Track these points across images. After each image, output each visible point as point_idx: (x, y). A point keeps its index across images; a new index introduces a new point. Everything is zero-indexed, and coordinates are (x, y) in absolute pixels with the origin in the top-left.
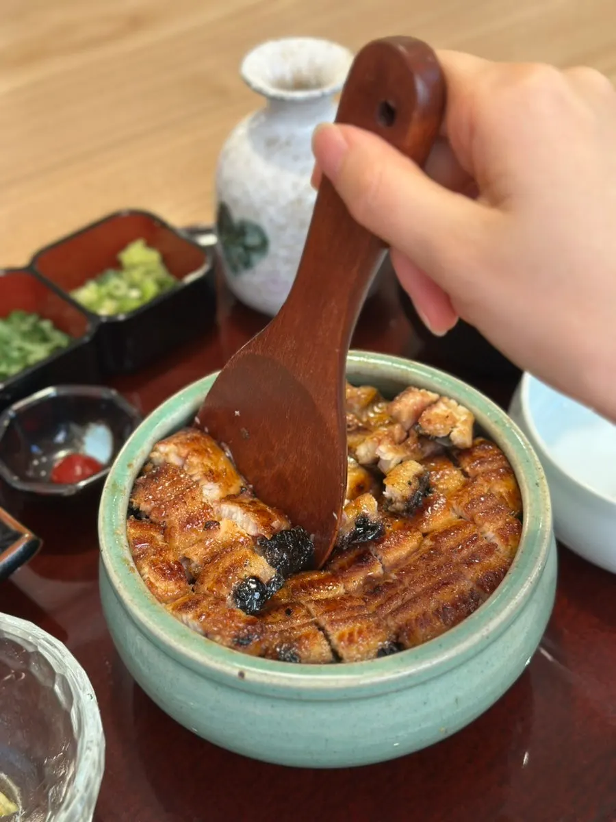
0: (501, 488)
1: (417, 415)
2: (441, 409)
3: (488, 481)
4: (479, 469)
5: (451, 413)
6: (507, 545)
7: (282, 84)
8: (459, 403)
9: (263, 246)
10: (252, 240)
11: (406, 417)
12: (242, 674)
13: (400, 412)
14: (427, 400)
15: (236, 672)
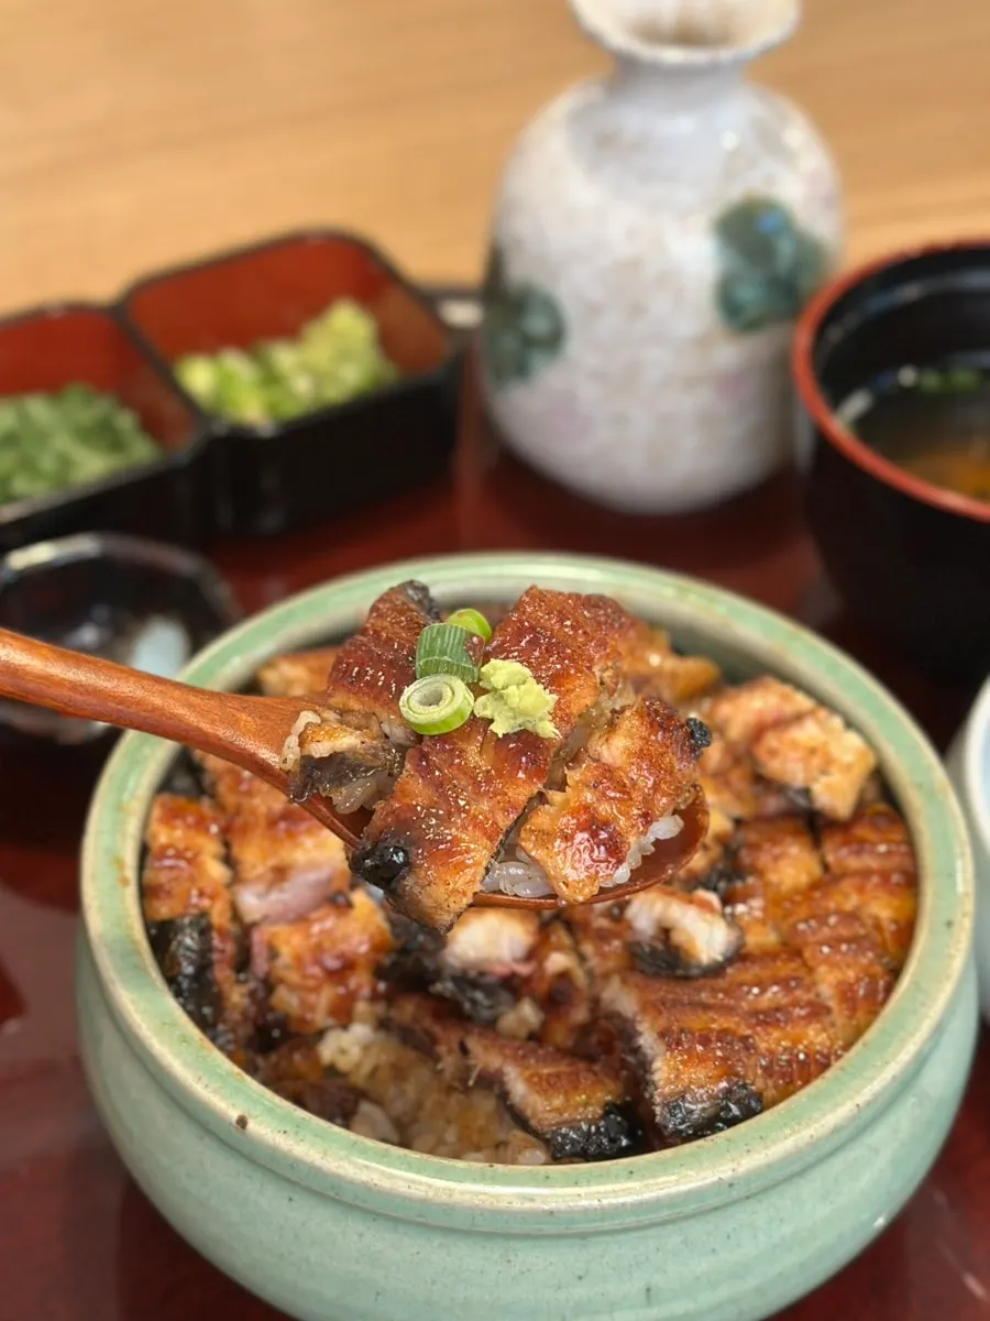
0: (883, 909)
1: (759, 731)
2: (808, 733)
3: (861, 890)
4: (854, 863)
5: (825, 744)
6: (851, 1017)
7: (652, 33)
8: (850, 724)
9: (554, 340)
10: (537, 324)
11: (736, 731)
12: (242, 1122)
13: (726, 722)
14: (788, 709)
15: (234, 1115)
